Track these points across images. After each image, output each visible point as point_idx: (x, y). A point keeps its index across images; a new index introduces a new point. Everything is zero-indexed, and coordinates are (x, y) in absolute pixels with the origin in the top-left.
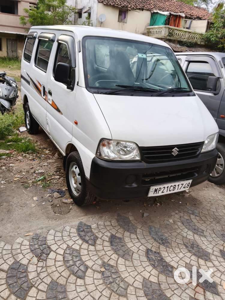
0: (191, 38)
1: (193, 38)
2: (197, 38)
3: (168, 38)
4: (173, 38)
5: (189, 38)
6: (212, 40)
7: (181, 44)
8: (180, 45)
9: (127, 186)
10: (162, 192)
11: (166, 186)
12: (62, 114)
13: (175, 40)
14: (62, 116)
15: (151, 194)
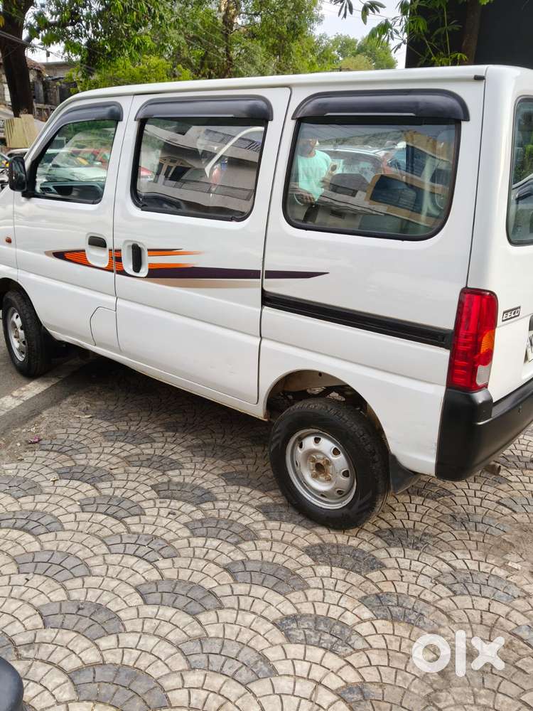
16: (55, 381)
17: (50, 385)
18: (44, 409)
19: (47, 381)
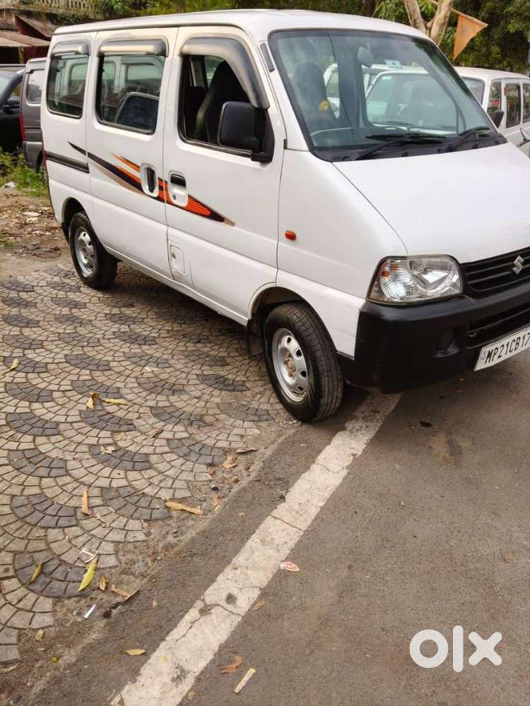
0: (72, 6)
1: (76, 7)
2: (84, 5)
3: (23, 7)
4: (33, 7)
5: (68, 6)
6: (117, 8)
7: (55, 22)
8: (53, 23)
9: (440, 355)
10: (499, 357)
11: (505, 341)
12: (232, 224)
13: (39, 12)
14: (234, 228)
15: (481, 365)
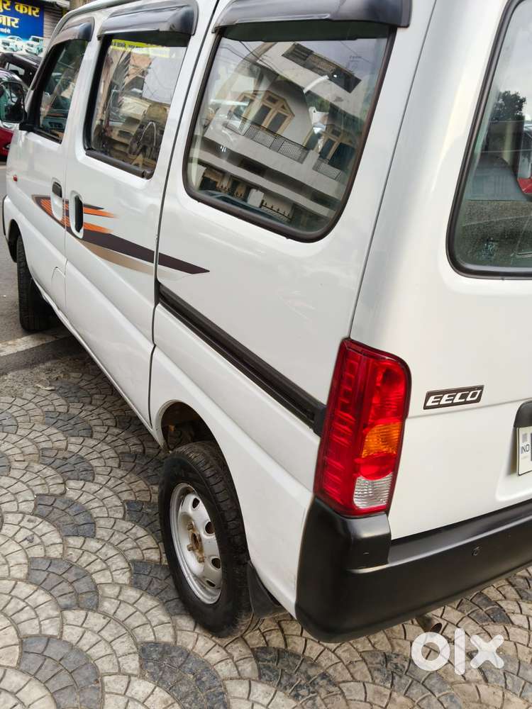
16: (49, 339)
17: (41, 343)
18: (12, 370)
19: (41, 339)
